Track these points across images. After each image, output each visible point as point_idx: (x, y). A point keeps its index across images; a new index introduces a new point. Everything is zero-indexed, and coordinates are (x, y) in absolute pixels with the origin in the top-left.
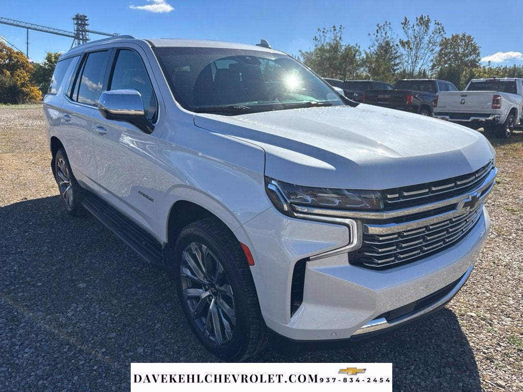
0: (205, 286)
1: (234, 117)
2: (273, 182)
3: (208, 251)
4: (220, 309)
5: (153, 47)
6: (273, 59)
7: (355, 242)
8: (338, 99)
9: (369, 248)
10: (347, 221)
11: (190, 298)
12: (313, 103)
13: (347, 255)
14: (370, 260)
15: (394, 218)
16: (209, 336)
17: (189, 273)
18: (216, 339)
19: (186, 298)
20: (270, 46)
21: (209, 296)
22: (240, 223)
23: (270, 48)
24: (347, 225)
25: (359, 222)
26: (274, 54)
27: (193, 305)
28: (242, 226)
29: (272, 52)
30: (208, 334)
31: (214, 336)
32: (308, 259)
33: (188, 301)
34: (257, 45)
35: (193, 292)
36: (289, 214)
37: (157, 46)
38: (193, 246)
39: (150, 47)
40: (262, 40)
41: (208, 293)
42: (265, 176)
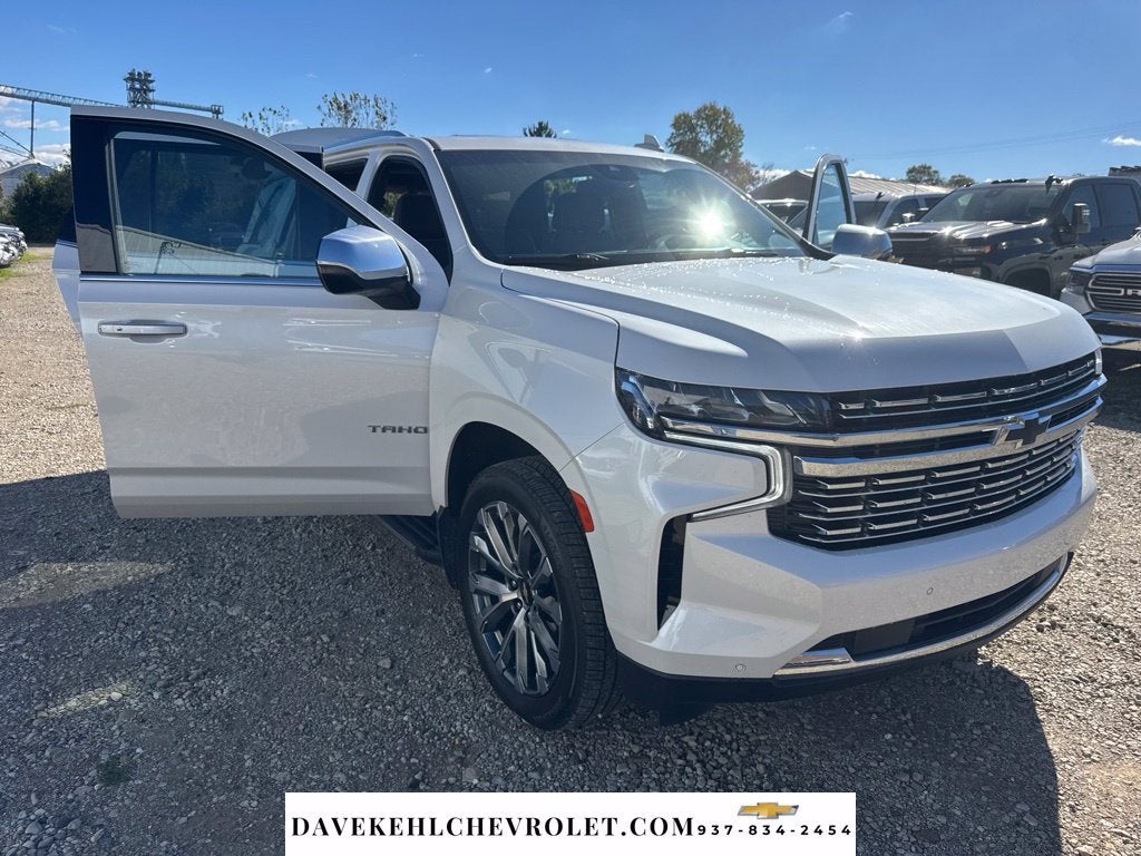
0: (511, 580)
1: (576, 273)
2: (632, 379)
3: (528, 528)
4: (533, 634)
5: (437, 150)
6: (665, 171)
7: (779, 489)
8: (794, 246)
9: (809, 506)
10: (764, 450)
11: (481, 593)
12: (735, 251)
13: (764, 513)
14: (810, 528)
15: (854, 448)
16: (504, 670)
17: (485, 549)
18: (516, 681)
19: (472, 590)
20: (661, 148)
21: (517, 600)
22: (570, 453)
23: (662, 151)
24: (765, 459)
25: (787, 454)
26: (669, 162)
27: (483, 606)
28: (573, 459)
29: (665, 158)
30: (504, 666)
31: (513, 673)
32: (689, 518)
33: (476, 597)
34: (637, 146)
35: (486, 583)
36: (657, 434)
37: (444, 148)
38: (502, 508)
39: (432, 149)
40: (646, 136)
41: (514, 596)
42: (616, 368)
